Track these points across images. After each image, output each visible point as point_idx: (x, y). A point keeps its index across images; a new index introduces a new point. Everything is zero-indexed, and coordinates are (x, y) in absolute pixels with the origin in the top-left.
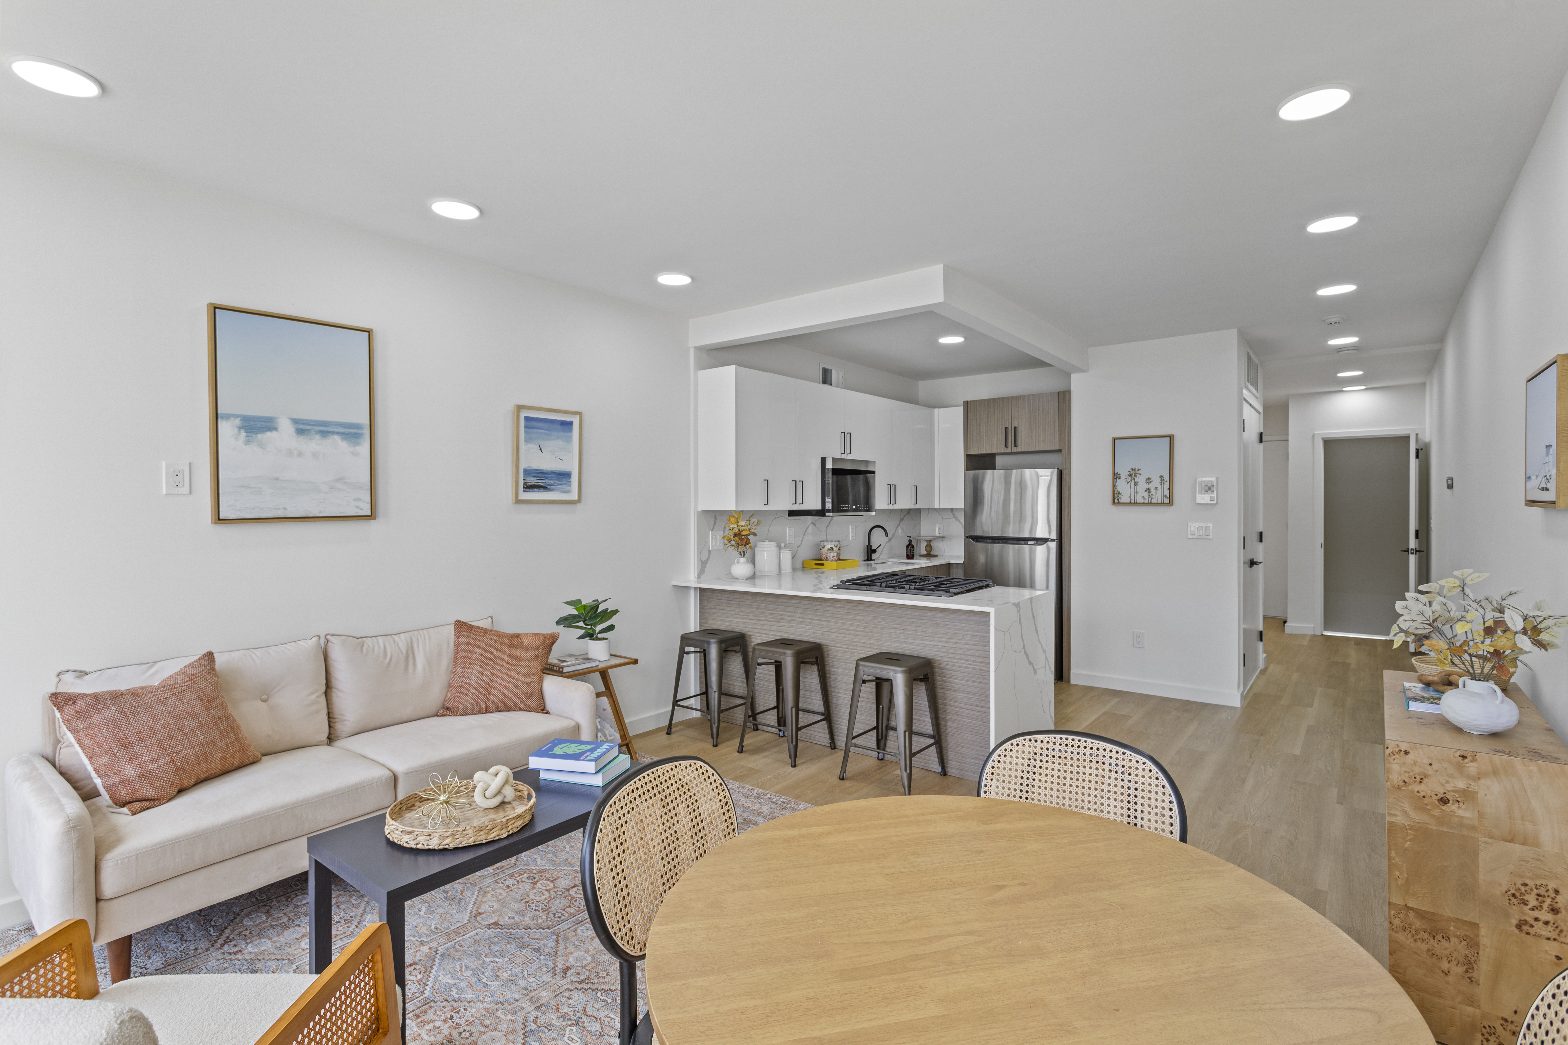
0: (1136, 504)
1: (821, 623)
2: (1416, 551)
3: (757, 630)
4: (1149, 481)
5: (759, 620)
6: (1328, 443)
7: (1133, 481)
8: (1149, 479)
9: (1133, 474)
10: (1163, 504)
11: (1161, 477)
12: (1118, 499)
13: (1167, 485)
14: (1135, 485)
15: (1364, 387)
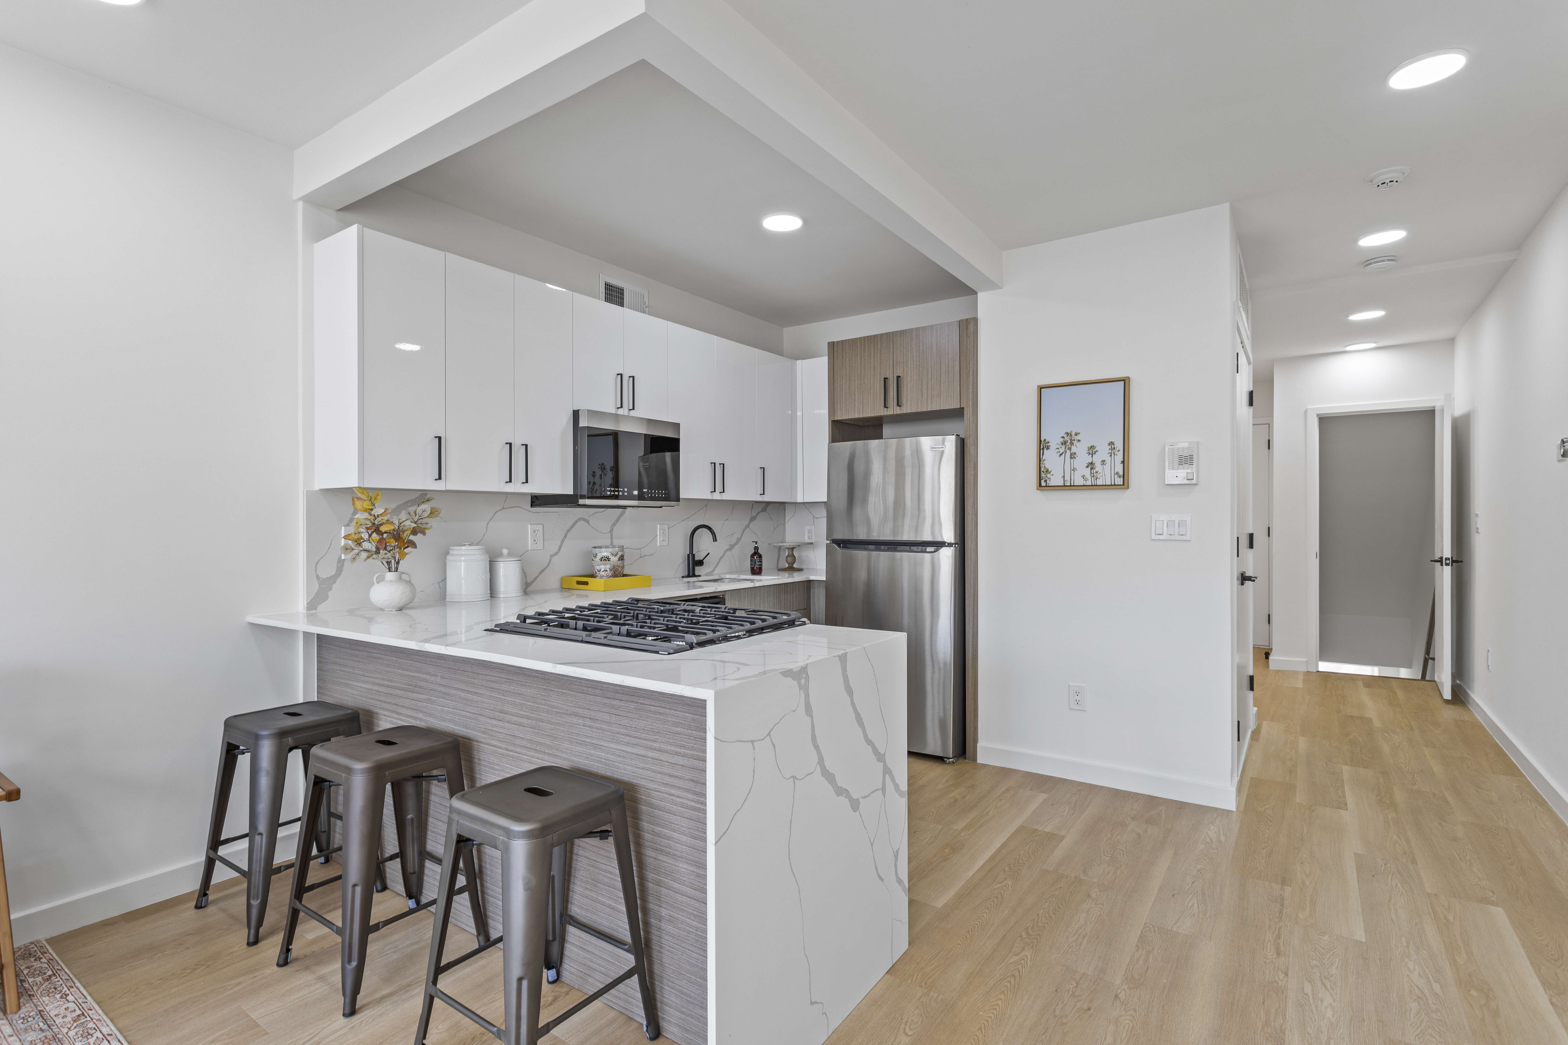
0: (1072, 487)
1: (470, 696)
2: (1453, 561)
3: (384, 705)
4: (1092, 451)
5: (388, 686)
6: (1325, 421)
7: (1068, 453)
8: (1092, 447)
9: (1069, 441)
10: (1113, 486)
11: (1112, 443)
12: (1046, 481)
13: (1119, 457)
14: (1071, 458)
15: (1373, 345)
